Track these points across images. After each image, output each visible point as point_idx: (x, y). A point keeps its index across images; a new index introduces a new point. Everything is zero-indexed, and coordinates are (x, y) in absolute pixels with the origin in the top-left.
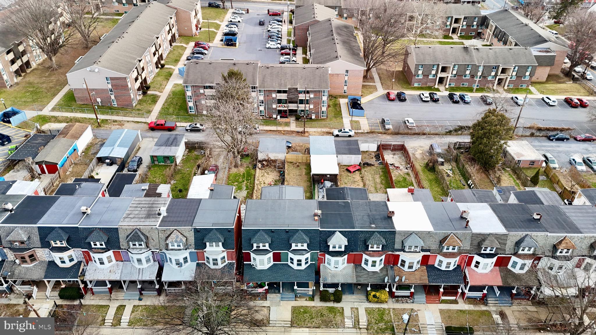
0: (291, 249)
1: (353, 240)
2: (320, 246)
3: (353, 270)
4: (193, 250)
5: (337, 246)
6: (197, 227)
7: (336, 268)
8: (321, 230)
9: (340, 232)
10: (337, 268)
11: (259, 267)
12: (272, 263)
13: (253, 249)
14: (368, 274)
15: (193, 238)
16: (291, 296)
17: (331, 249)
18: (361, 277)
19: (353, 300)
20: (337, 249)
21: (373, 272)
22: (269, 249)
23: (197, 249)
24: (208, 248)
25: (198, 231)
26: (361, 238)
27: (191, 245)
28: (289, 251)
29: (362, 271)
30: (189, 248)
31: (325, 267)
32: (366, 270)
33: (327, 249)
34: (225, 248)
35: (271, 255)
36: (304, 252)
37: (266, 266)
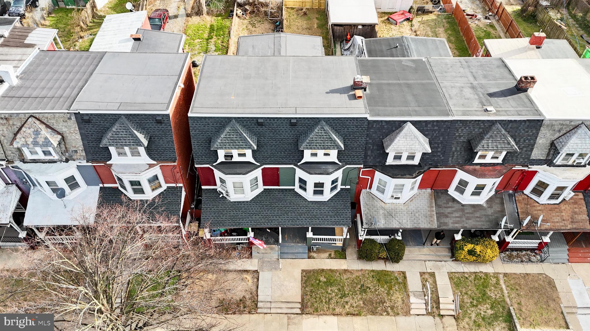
0: (303, 162)
1: (442, 143)
2: (366, 156)
3: (431, 203)
4: (84, 163)
5: (404, 156)
6: (81, 112)
7: (396, 198)
8: (370, 118)
9: (414, 123)
10: (399, 198)
11: (234, 197)
12: (261, 188)
13: (219, 161)
14: (463, 210)
15: (78, 137)
16: (301, 250)
17: (390, 161)
18: (447, 217)
19: (424, 258)
20: (404, 161)
21: (473, 206)
22: (253, 161)
23: (93, 161)
24: (116, 160)
25: (88, 121)
26: (460, 136)
27: (76, 152)
28: (296, 165)
29: (450, 204)
30: (75, 157)
31: (372, 197)
32: (458, 202)
33: (380, 162)
34: (154, 160)
35: (258, 173)
36: (330, 168)
37: (249, 195)
